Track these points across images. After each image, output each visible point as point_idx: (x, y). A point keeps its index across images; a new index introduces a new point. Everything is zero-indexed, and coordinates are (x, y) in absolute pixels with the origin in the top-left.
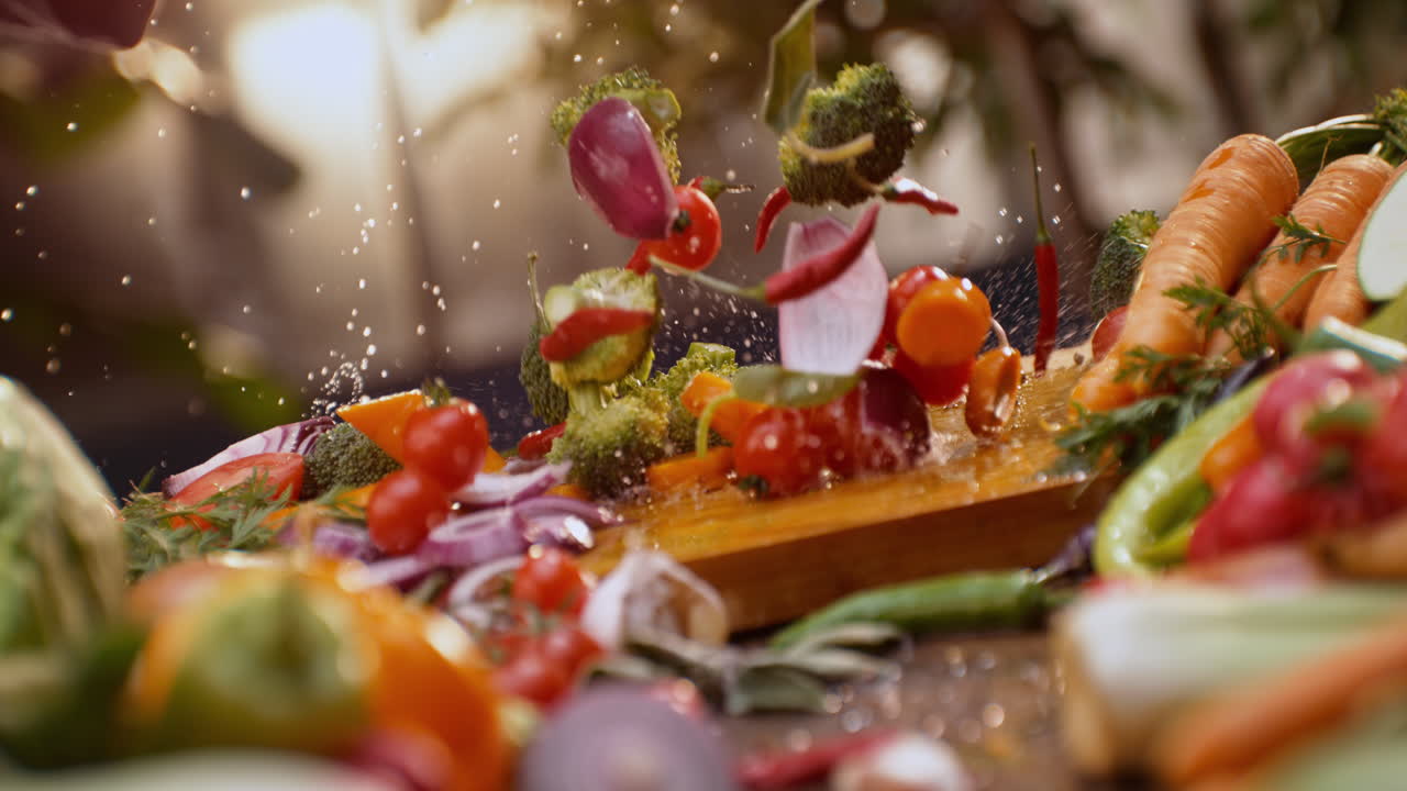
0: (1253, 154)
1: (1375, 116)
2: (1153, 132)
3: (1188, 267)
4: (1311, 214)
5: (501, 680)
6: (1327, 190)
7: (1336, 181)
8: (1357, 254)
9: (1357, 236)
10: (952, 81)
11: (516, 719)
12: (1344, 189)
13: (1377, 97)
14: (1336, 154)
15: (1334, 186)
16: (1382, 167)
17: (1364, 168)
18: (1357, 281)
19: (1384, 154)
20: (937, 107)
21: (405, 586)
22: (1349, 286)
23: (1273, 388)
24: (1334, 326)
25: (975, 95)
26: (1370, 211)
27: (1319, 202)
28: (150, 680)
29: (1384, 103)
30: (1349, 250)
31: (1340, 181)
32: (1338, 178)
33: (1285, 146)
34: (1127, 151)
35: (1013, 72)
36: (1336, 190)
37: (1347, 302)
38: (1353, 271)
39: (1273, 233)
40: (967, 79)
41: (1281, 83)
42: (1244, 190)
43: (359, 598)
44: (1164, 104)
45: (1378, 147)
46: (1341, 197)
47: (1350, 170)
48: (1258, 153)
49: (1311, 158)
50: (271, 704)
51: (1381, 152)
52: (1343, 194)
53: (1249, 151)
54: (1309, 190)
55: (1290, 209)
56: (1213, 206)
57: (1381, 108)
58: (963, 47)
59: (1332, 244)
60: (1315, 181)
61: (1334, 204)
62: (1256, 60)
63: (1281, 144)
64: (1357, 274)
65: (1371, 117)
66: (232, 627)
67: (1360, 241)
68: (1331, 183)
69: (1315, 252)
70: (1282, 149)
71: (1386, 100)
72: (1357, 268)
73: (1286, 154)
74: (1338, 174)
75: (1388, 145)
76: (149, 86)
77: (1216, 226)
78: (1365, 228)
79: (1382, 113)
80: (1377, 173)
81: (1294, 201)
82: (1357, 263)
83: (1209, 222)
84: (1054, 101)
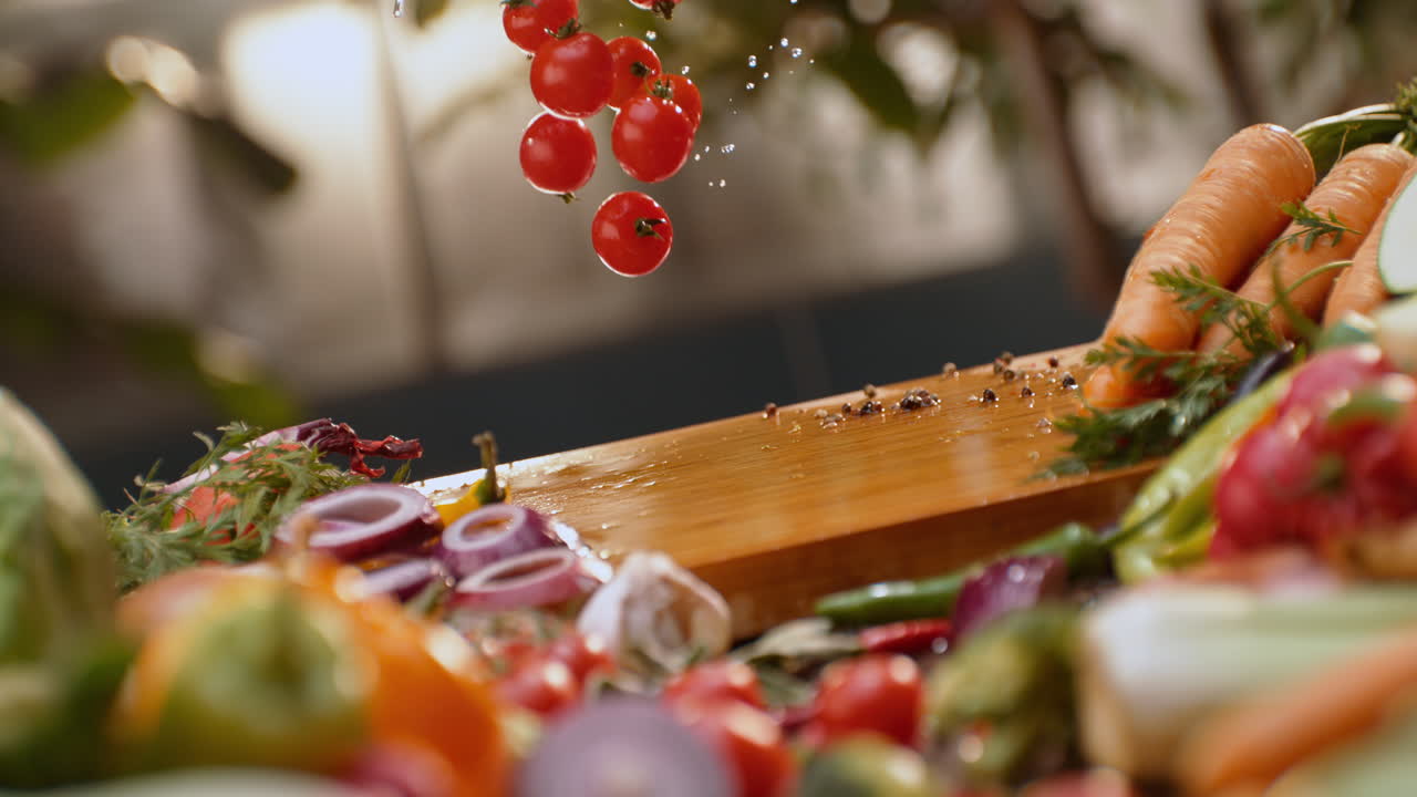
0: (1265, 144)
1: (1397, 104)
2: (1162, 124)
3: (1183, 257)
4: (1326, 203)
5: (504, 691)
6: (1344, 179)
7: (1353, 170)
8: (1377, 247)
9: (1376, 227)
10: (959, 75)
11: (518, 730)
12: (1360, 178)
13: (1399, 86)
14: (1355, 143)
15: (1352, 175)
16: (1402, 156)
17: (1382, 158)
18: (1378, 273)
19: (1406, 145)
20: (944, 100)
21: (405, 595)
22: (1370, 279)
23: (1296, 382)
24: (1356, 320)
25: (982, 89)
26: (1389, 200)
27: (1334, 193)
28: (142, 694)
29: (1407, 92)
30: (1369, 241)
31: (1357, 170)
32: (1354, 168)
33: (1304, 137)
34: (1136, 145)
35: (1019, 63)
36: (1353, 180)
37: (1368, 294)
38: (1375, 263)
39: (1285, 222)
40: (974, 73)
41: (1292, 73)
42: (1252, 180)
43: (356, 608)
44: (1174, 97)
45: (1400, 137)
46: (1357, 186)
47: (1369, 160)
48: (1272, 142)
49: (1328, 150)
50: (265, 719)
51: (1403, 142)
52: (1360, 183)
53: (1262, 140)
54: (1325, 180)
55: (1304, 199)
56: (1217, 196)
57: (1404, 97)
58: (969, 40)
59: (1346, 234)
60: (1332, 171)
61: (1349, 194)
62: (1267, 51)
63: (1300, 136)
64: (1378, 266)
65: (1391, 106)
66: (226, 639)
67: (1381, 232)
68: (1348, 173)
69: (1327, 241)
70: (1299, 140)
71: (1408, 87)
72: (1377, 260)
73: (1302, 145)
74: (1356, 163)
75: (1411, 135)
76: (144, 88)
77: (1217, 216)
78: (1386, 219)
79: (1404, 102)
80: (1396, 162)
81: (1309, 191)
82: (1378, 254)
83: (1210, 211)
84: (1061, 93)
